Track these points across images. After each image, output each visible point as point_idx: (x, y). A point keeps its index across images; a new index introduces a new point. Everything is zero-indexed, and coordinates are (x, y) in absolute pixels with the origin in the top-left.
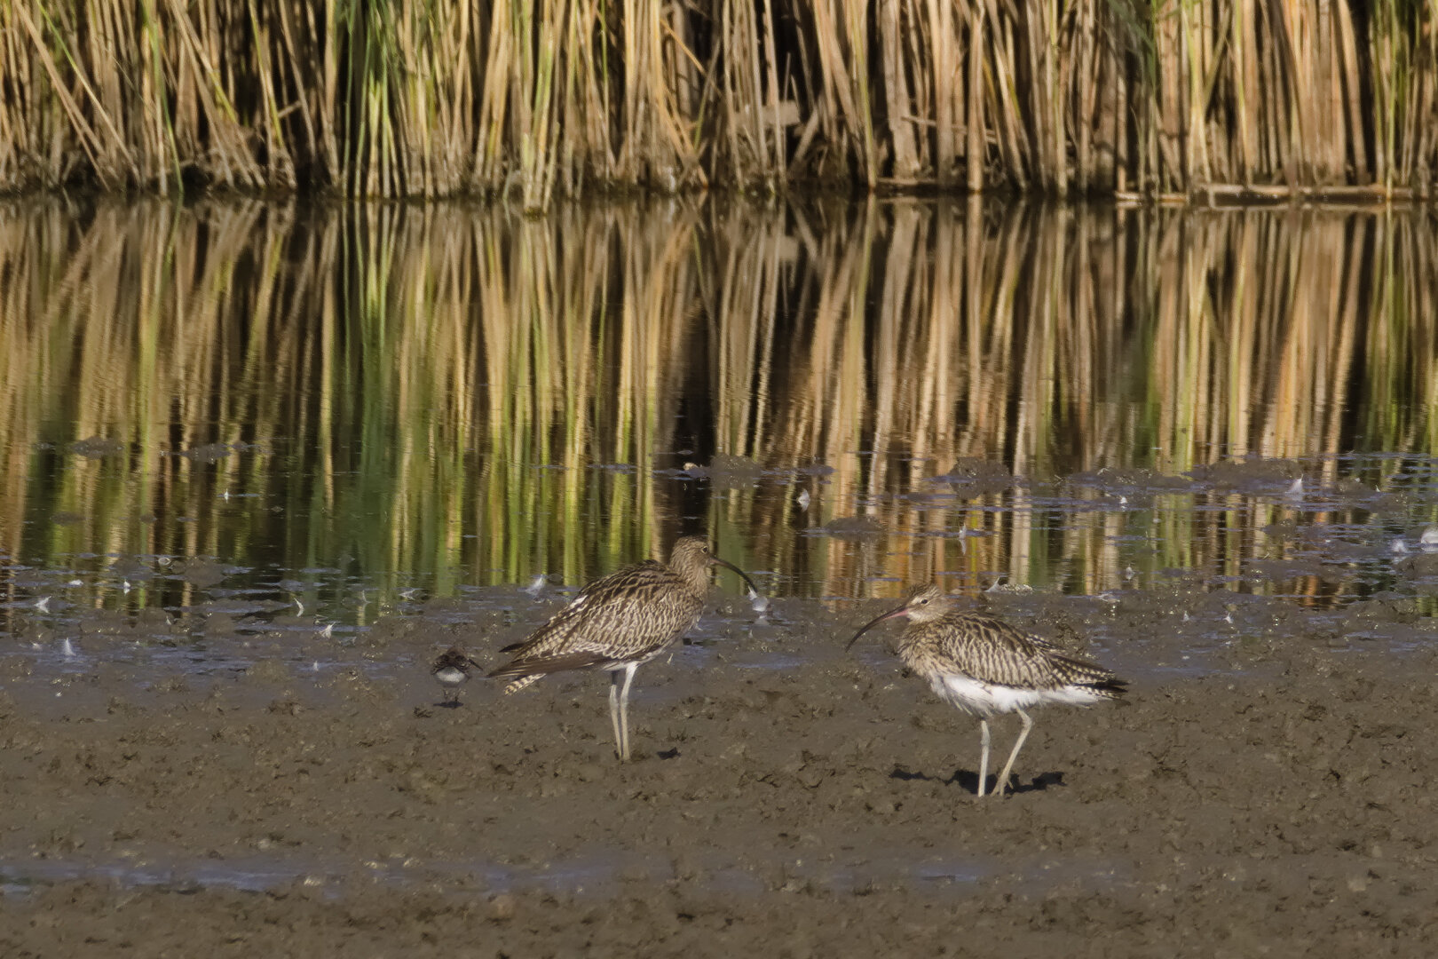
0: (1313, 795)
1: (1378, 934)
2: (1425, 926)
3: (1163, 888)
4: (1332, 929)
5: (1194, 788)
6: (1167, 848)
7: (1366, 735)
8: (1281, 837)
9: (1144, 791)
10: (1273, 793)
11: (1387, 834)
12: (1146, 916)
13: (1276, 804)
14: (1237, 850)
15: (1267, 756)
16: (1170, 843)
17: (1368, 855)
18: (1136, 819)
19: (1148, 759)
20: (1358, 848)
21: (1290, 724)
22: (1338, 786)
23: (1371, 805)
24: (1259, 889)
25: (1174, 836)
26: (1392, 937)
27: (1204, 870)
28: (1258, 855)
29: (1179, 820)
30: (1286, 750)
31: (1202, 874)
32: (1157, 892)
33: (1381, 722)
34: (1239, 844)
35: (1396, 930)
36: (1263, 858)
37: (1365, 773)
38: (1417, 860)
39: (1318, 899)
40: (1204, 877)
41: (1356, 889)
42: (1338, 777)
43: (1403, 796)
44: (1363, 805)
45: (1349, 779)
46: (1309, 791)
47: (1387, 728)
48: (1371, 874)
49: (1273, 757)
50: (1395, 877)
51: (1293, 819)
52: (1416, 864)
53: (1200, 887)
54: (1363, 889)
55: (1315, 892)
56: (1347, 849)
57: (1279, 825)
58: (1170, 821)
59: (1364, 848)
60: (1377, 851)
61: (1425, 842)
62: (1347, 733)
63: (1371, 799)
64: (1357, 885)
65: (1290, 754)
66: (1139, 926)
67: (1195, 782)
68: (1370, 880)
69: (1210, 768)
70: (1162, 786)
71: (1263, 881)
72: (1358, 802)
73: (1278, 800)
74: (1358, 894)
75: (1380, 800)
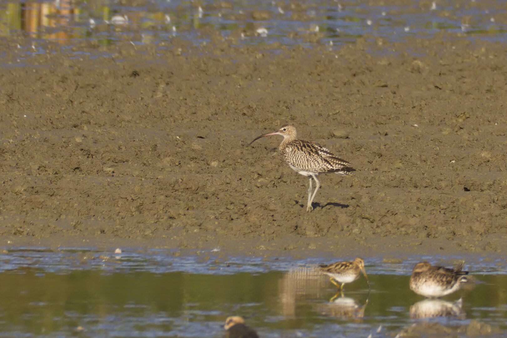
0: (63, 109)
1: (86, 157)
2: (103, 154)
3: (11, 141)
4: (70, 155)
5: (22, 106)
6: (13, 127)
7: (82, 88)
8: (52, 123)
9: (4, 107)
10: (49, 108)
11: (90, 123)
12: (5, 150)
13: (50, 111)
14: (37, 127)
15: (47, 95)
16: (13, 125)
17: (83, 130)
18: (2, 117)
19: (6, 96)
20: (79, 127)
21: (55, 83)
22: (72, 105)
23: (83, 112)
24: (44, 141)
25: (15, 123)
26: (91, 158)
27: (26, 135)
28: (44, 129)
29: (16, 117)
30: (53, 93)
31: (25, 136)
32: (9, 142)
33: (87, 83)
34: (37, 125)
35: (92, 156)
36: (46, 130)
37: (81, 101)
38: (99, 131)
39: (65, 145)
40: (26, 137)
41: (78, 141)
42: (72, 102)
43: (95, 108)
44: (81, 112)
45: (76, 103)
46: (62, 107)
47: (88, 85)
48: (83, 136)
49: (48, 95)
50: (92, 137)
51: (56, 117)
52: (99, 132)
53: (24, 141)
54: (81, 141)
55: (64, 142)
56: (75, 127)
57: (52, 119)
58: (13, 117)
59: (81, 127)
60: (86, 128)
61: (102, 125)
62: (74, 87)
63: (83, 110)
64: (78, 140)
65: (55, 94)
66: (3, 154)
67: (22, 104)
68: (83, 138)
69: (27, 99)
70: (10, 106)
71: (46, 138)
72: (79, 111)
73: (51, 110)
74: (79, 143)
75: (87, 110)
